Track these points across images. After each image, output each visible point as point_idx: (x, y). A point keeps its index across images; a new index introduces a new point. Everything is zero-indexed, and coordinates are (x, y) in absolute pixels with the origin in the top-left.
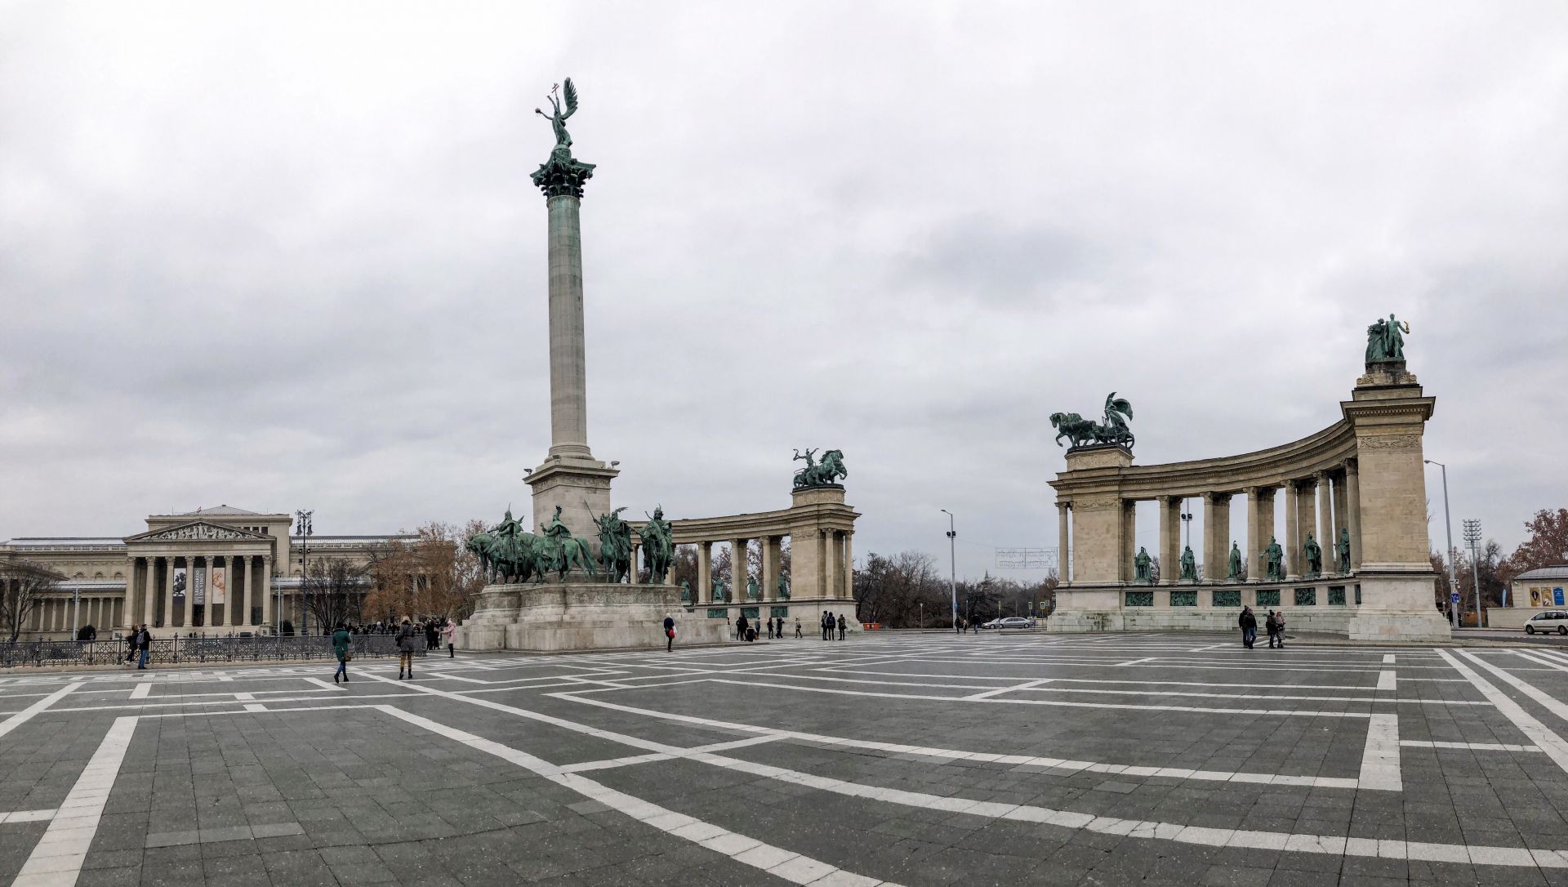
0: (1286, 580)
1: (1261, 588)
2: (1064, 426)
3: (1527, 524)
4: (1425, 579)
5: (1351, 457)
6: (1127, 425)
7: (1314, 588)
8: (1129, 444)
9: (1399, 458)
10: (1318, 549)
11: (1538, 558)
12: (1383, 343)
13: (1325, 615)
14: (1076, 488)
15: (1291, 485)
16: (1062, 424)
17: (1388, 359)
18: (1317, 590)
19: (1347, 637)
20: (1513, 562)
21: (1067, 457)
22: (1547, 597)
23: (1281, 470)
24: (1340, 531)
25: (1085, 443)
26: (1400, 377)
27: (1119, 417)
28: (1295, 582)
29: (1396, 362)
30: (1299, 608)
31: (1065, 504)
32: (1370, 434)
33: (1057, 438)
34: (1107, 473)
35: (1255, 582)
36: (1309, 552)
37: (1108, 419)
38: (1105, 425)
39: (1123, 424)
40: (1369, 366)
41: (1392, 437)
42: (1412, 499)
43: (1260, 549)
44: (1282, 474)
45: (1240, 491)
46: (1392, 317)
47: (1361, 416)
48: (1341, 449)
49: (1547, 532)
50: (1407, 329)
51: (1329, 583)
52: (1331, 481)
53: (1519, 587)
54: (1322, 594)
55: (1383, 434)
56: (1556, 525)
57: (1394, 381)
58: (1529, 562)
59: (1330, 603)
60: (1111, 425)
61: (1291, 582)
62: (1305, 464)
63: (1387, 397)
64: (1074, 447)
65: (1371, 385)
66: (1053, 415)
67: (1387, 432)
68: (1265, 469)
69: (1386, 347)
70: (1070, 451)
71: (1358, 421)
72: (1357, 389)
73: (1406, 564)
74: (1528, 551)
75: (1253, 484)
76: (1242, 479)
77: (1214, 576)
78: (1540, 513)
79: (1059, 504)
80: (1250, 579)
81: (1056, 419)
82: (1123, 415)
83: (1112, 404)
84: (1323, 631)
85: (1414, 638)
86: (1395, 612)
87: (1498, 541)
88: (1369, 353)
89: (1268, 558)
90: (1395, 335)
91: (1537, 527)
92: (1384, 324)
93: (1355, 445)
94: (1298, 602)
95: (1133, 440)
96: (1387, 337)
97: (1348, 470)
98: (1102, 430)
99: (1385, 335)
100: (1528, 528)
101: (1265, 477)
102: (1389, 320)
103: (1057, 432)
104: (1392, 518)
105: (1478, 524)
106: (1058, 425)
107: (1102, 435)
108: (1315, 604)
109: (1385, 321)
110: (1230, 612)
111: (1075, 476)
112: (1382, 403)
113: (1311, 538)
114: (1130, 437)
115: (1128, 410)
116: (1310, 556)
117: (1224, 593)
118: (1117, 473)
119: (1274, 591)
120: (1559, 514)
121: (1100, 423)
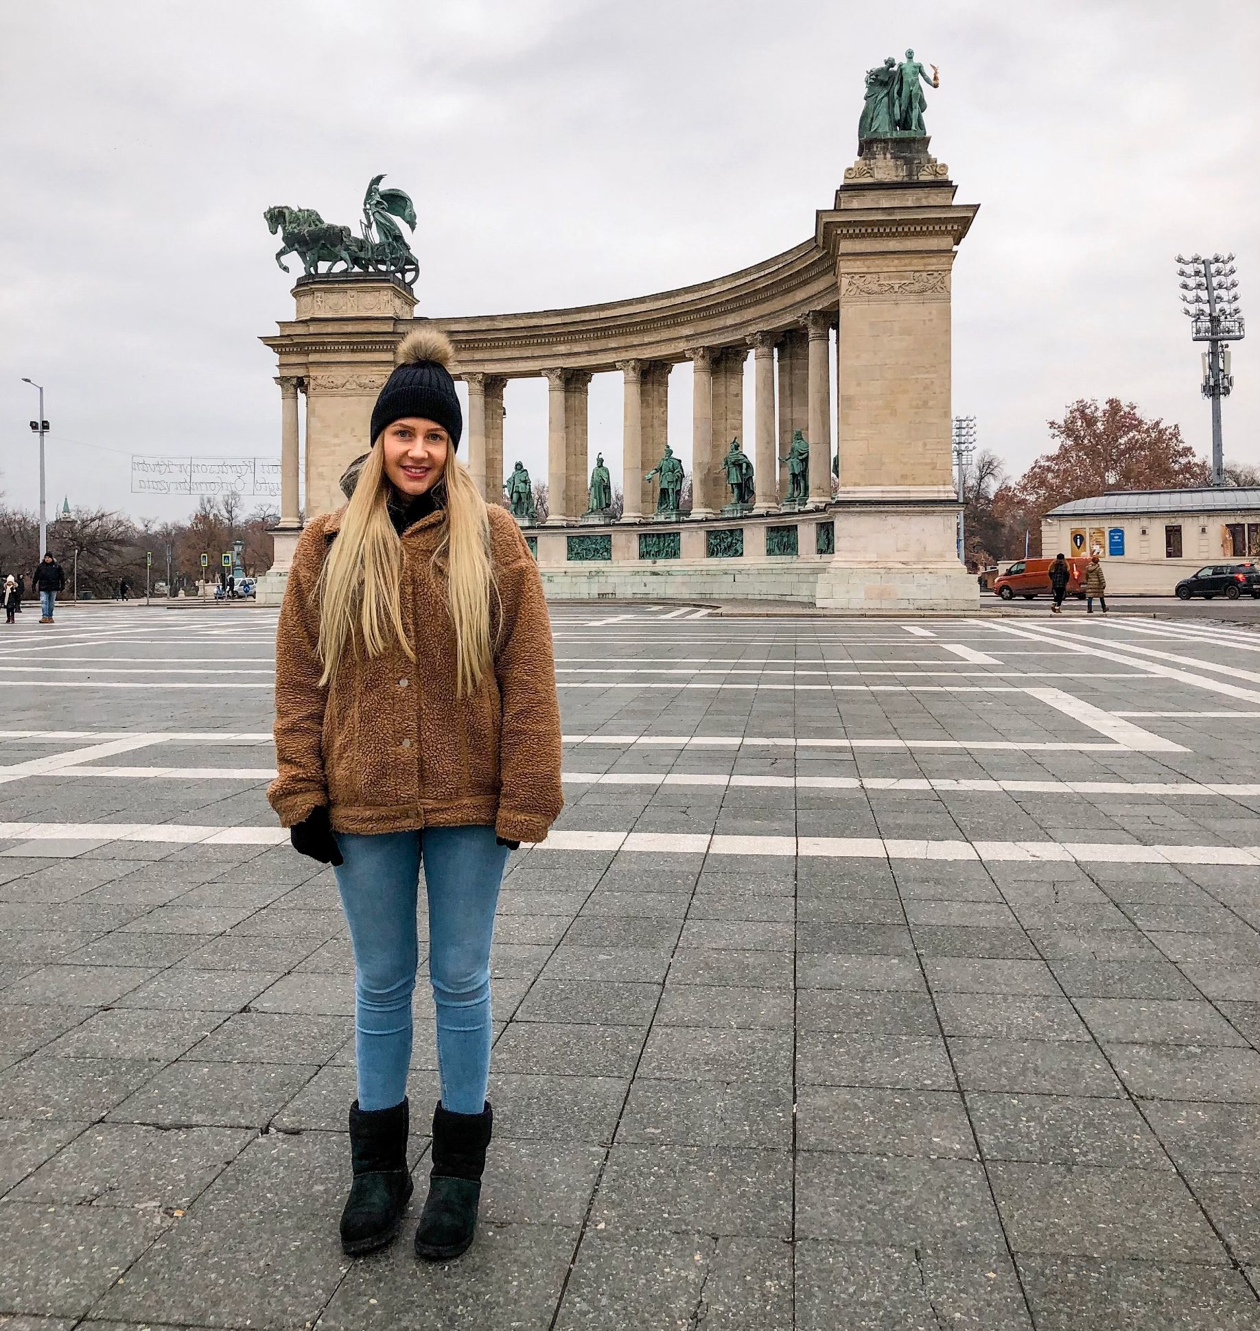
0: (691, 517)
1: (643, 530)
2: (292, 234)
3: (1052, 424)
4: (943, 511)
5: (818, 308)
6: (407, 241)
7: (741, 530)
8: (409, 276)
9: (909, 311)
10: (749, 466)
11: (1064, 481)
12: (891, 104)
13: (760, 572)
14: (316, 351)
15: (703, 357)
16: (289, 228)
17: (899, 133)
18: (745, 532)
19: (813, 605)
20: (1024, 488)
21: (296, 294)
22: (1098, 543)
23: (687, 331)
24: (788, 437)
25: (330, 268)
26: (920, 167)
27: (390, 221)
28: (707, 520)
29: (914, 140)
30: (714, 561)
31: (294, 381)
32: (865, 270)
33: (279, 256)
34: (374, 327)
35: (637, 520)
36: (733, 470)
37: (369, 226)
38: (366, 237)
39: (399, 238)
40: (867, 146)
41: (900, 274)
42: (928, 382)
43: (644, 467)
44: (688, 338)
45: (611, 367)
46: (910, 55)
47: (851, 237)
48: (800, 295)
49: (1084, 437)
50: (936, 78)
51: (769, 520)
52: (776, 350)
53: (1054, 528)
54: (755, 538)
55: (885, 269)
56: (1100, 426)
57: (910, 175)
58: (1050, 488)
59: (770, 552)
60: (376, 237)
61: (702, 521)
62: (730, 320)
63: (896, 204)
64: (309, 275)
65: (870, 180)
66: (270, 210)
67: (893, 264)
68: (656, 329)
69: (897, 110)
70: (301, 283)
71: (845, 246)
72: (845, 188)
73: (912, 488)
74: (1049, 469)
75: (633, 354)
76: (613, 345)
77: (567, 512)
78: (1075, 407)
79: (282, 381)
80: (628, 516)
81: (276, 217)
82: (398, 220)
83: (378, 198)
84: (758, 597)
85: (921, 604)
86: (890, 565)
87: (997, 453)
88: (866, 121)
89: (660, 482)
90: (914, 89)
91: (1069, 430)
92: (895, 68)
93: (835, 288)
94: (712, 552)
95: (417, 270)
96: (900, 93)
97: (812, 332)
98: (362, 244)
99: (896, 88)
100: (1053, 431)
101: (658, 342)
102: (905, 61)
103: (278, 242)
104: (894, 412)
105: (971, 424)
106: (280, 229)
107: (360, 254)
108: (741, 554)
109: (897, 62)
110: (593, 570)
111: (313, 329)
112: (889, 215)
113: (737, 447)
114: (412, 263)
115: (407, 211)
116: (735, 478)
117: (582, 539)
118: (391, 330)
119: (670, 534)
120: (1107, 407)
121: (357, 233)
